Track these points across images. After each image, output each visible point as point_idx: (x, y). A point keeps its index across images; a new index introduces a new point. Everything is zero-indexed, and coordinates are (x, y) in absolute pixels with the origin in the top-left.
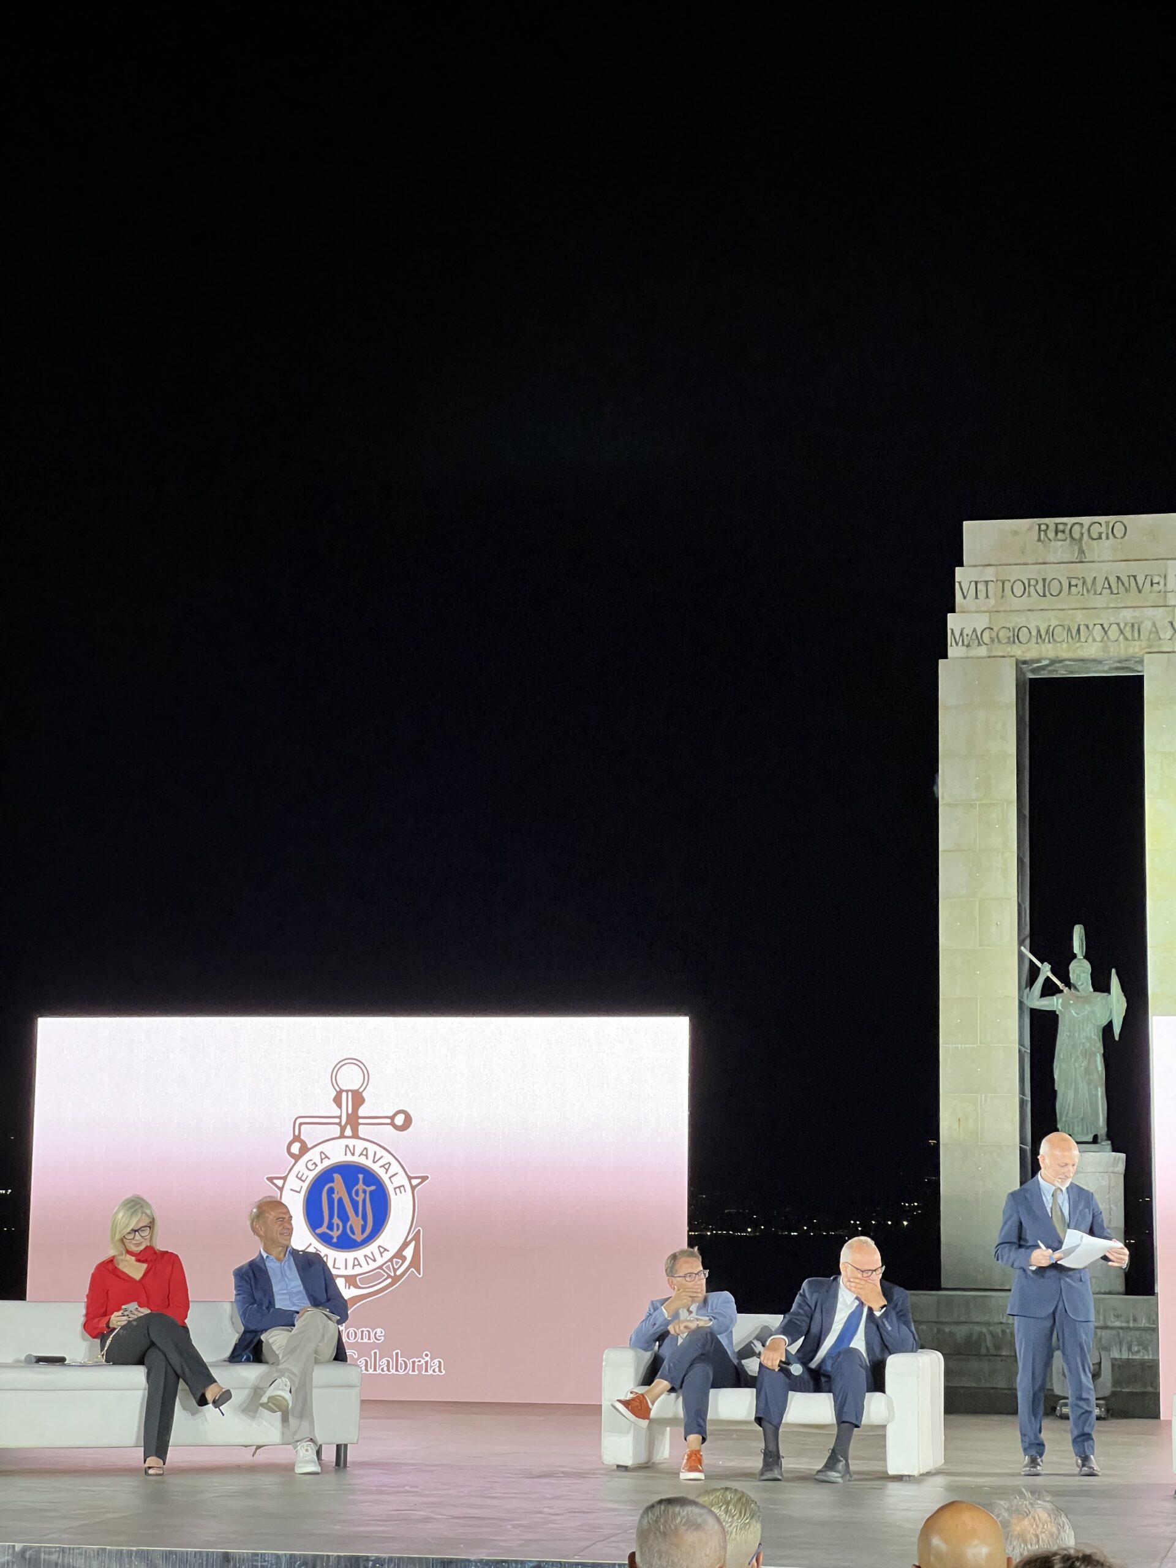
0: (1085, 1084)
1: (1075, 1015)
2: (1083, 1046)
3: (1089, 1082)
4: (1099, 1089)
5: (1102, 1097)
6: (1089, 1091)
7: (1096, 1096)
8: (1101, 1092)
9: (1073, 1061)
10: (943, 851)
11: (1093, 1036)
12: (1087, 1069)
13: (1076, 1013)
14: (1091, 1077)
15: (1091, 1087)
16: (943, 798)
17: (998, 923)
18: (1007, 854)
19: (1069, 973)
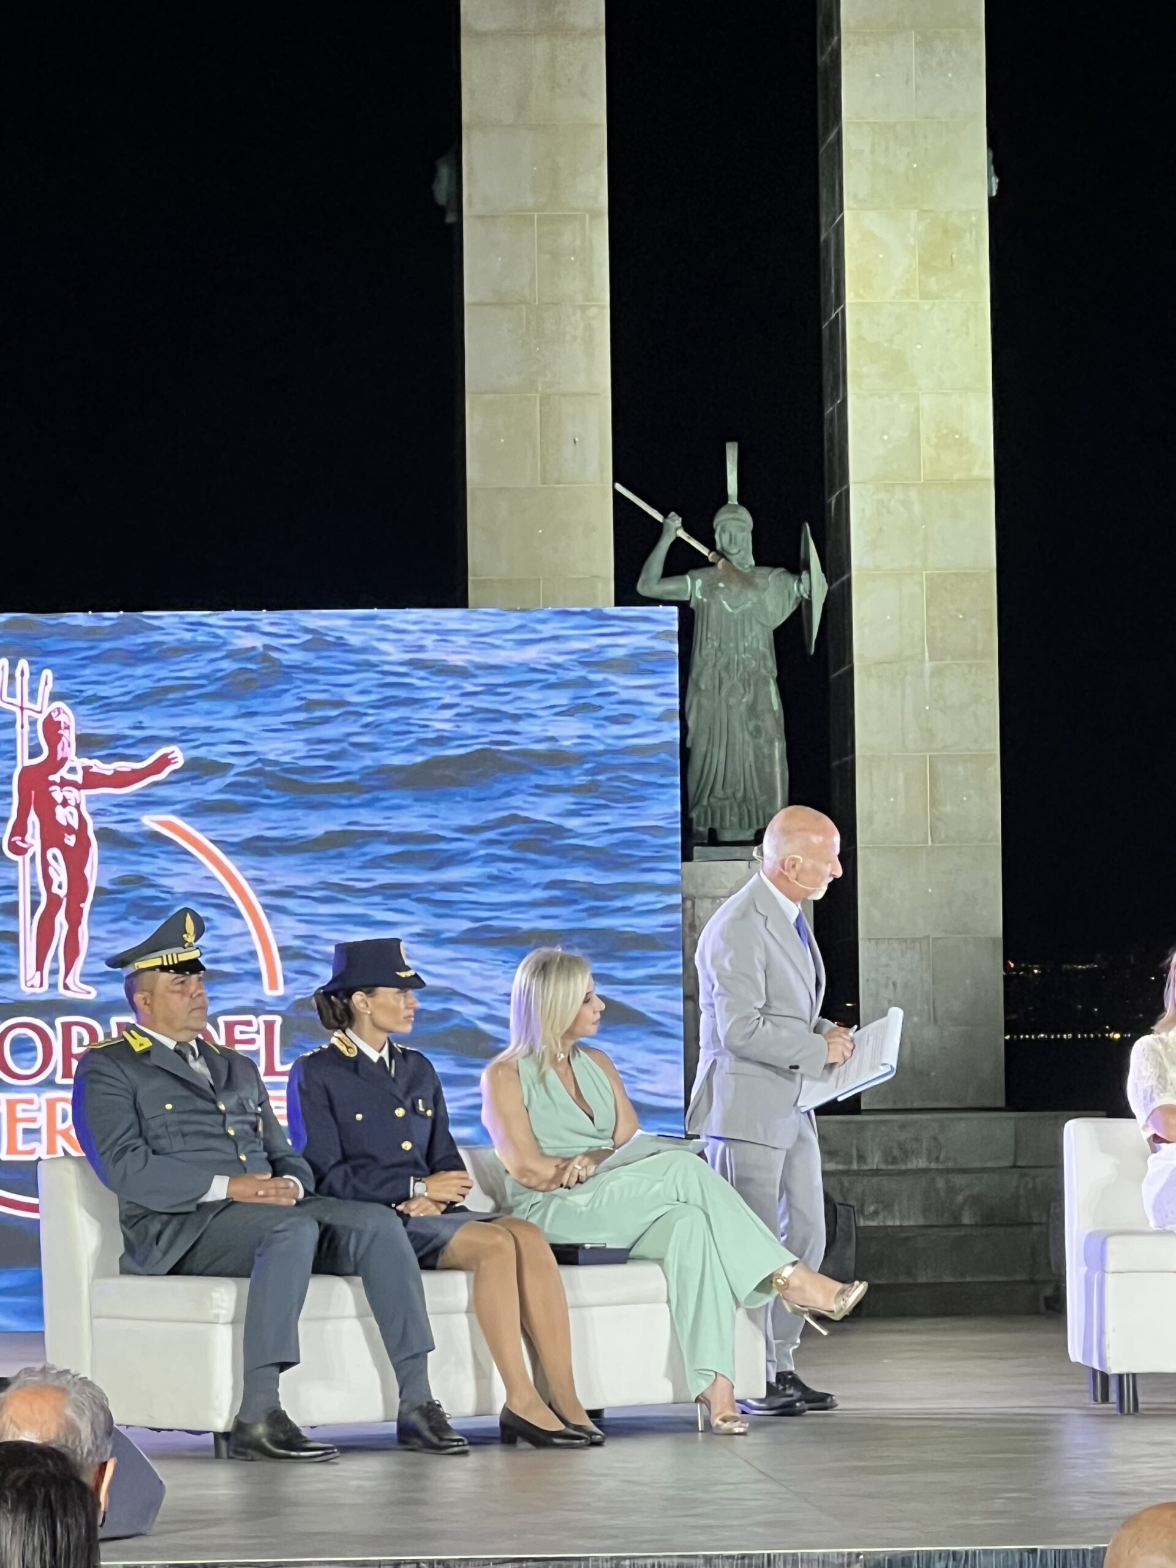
0: (747, 737)
1: (730, 610)
2: (745, 667)
3: (757, 732)
4: (777, 744)
5: (781, 758)
6: (757, 749)
7: (771, 757)
8: (778, 749)
9: (724, 693)
10: (471, 304)
11: (761, 648)
12: (752, 709)
13: (730, 606)
14: (760, 723)
15: (762, 741)
16: (470, 204)
17: (577, 439)
18: (592, 312)
19: (713, 532)
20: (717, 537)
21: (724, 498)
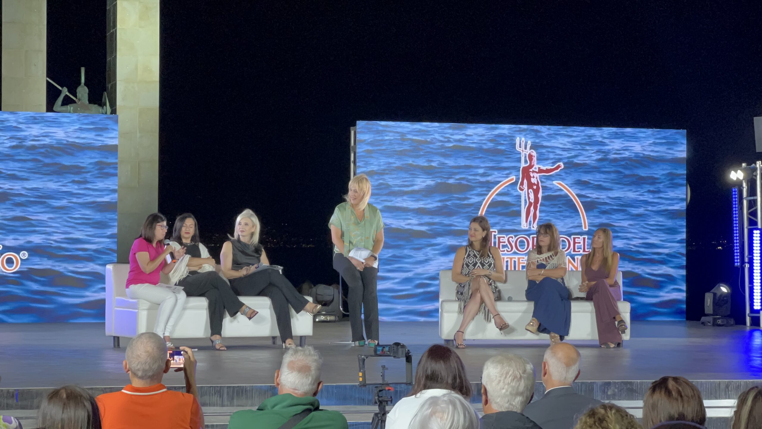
10: (4, 22)
17: (36, 64)
18: (41, 26)
19: (76, 93)
20: (77, 95)
21: (79, 83)
